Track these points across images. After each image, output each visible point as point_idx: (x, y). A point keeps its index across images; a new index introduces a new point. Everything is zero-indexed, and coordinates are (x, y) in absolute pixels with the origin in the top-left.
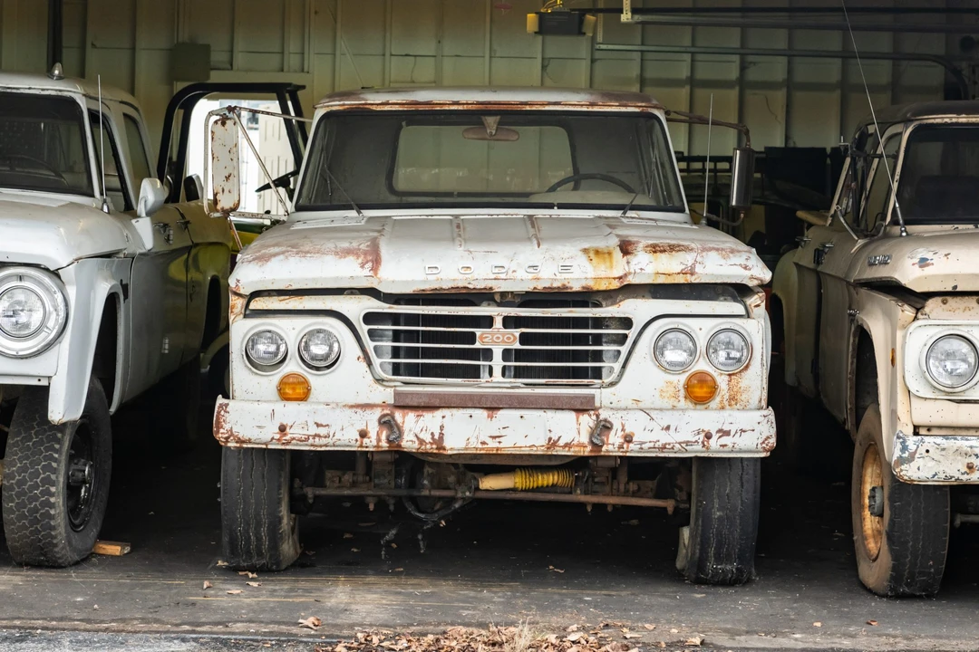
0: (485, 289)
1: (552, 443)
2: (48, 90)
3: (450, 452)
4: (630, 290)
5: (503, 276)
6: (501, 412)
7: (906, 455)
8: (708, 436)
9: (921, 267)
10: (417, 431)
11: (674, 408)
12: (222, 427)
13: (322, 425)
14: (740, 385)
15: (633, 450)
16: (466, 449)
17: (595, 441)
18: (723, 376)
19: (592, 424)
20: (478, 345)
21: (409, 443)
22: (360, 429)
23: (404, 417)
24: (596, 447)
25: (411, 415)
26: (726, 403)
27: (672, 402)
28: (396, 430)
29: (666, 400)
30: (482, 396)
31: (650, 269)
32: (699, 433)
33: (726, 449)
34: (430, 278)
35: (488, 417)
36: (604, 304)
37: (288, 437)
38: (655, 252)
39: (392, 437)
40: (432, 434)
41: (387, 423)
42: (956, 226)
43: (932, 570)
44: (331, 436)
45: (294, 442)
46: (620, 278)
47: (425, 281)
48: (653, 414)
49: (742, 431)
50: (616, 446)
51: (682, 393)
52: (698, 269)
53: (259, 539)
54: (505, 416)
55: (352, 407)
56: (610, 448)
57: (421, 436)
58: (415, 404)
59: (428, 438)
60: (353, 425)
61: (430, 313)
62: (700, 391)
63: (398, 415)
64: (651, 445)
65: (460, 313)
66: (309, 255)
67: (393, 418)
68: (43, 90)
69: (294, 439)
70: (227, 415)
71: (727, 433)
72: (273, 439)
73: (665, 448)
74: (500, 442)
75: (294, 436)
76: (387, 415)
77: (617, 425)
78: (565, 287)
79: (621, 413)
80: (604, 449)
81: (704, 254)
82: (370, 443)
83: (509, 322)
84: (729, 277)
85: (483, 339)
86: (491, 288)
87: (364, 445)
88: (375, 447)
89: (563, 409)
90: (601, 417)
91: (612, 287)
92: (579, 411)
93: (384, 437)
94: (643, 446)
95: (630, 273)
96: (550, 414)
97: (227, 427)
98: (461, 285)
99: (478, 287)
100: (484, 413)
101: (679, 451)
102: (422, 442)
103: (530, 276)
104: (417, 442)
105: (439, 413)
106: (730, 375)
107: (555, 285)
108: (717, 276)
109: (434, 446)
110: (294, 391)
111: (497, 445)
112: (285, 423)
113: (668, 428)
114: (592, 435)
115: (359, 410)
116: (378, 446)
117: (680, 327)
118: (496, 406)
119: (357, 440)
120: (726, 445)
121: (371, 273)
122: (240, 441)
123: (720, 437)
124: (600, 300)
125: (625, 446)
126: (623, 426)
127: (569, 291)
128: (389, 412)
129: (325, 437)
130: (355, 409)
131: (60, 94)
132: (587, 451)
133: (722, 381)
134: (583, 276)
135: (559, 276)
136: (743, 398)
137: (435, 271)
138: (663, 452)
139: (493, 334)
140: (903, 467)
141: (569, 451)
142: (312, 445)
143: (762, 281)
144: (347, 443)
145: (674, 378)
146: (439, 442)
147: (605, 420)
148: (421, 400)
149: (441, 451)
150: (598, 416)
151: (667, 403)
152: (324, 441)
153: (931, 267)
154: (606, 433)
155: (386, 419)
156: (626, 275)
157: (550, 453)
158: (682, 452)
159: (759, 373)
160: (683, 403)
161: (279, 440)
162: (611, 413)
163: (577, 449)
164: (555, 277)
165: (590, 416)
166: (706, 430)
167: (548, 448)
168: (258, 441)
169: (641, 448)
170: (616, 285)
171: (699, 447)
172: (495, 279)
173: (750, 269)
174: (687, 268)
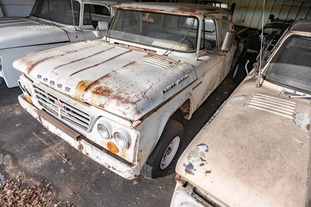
5: (53, 86)
8: (109, 167)
14: (126, 153)
19: (79, 145)
20: (55, 105)
22: (36, 116)
25: (43, 119)
26: (122, 156)
27: (105, 147)
29: (103, 145)
31: (89, 100)
32: (106, 164)
34: (39, 79)
35: (56, 128)
38: (95, 92)
41: (40, 118)
48: (94, 151)
49: (120, 171)
52: (105, 107)
71: (115, 169)
74: (60, 136)
79: (85, 145)
81: (111, 100)
85: (56, 103)
94: (91, 158)
95: (83, 100)
103: (59, 89)
105: (47, 122)
114: (78, 148)
117: (104, 125)
121: (27, 73)
126: (86, 150)
130: (34, 111)
133: (120, 149)
134: (72, 95)
135: (66, 92)
136: (127, 157)
145: (105, 140)
147: (82, 145)
154: (82, 149)
159: (133, 152)
160: (108, 149)
165: (78, 142)
166: (109, 164)
173: (126, 115)
174: (101, 105)
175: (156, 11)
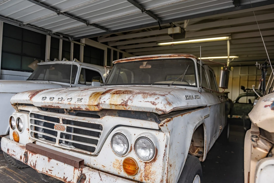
0: (57, 107)
1: (65, 179)
6: (52, 160)
10: (31, 161)
13: (14, 151)
14: (151, 169)
16: (43, 172)
18: (142, 163)
19: (79, 175)
20: (54, 129)
22: (20, 155)
25: (31, 154)
26: (143, 178)
27: (118, 171)
28: (27, 158)
29: (115, 169)
30: (46, 152)
31: (108, 102)
34: (43, 101)
35: (48, 161)
38: (114, 94)
39: (26, 161)
40: (33, 163)
41: (26, 155)
44: (15, 156)
45: (10, 155)
46: (97, 105)
51: (122, 167)
52: (129, 103)
54: (53, 162)
57: (31, 163)
59: (33, 165)
60: (19, 153)
61: (43, 115)
62: (128, 169)
63: (28, 153)
65: (50, 116)
72: (7, 153)
75: (10, 153)
76: (26, 152)
77: (87, 179)
78: (80, 108)
81: (136, 95)
82: (22, 161)
85: (56, 127)
86: (59, 107)
89: (70, 165)
90: (83, 172)
92: (75, 167)
95: (101, 104)
98: (50, 105)
99: (55, 106)
102: (31, 165)
103: (68, 103)
105: (36, 155)
106: (146, 163)
107: (76, 107)
108: (138, 107)
110: (16, 138)
111: (50, 174)
114: (78, 180)
115: (21, 148)
118: (50, 157)
119: (20, 159)
121: (29, 99)
124: (100, 115)
126: (89, 180)
127: (82, 110)
133: (141, 165)
134: (86, 104)
136: (152, 177)
139: (59, 126)
145: (119, 158)
146: (35, 167)
147: (84, 174)
150: (82, 171)
151: (116, 171)
154: (83, 181)
156: (99, 104)
159: (161, 165)
160: (123, 173)
162: (86, 171)
164: (76, 104)
165: (79, 170)
167: (64, 181)
170: (97, 109)
172: (58, 103)
173: (156, 105)
174: (124, 102)
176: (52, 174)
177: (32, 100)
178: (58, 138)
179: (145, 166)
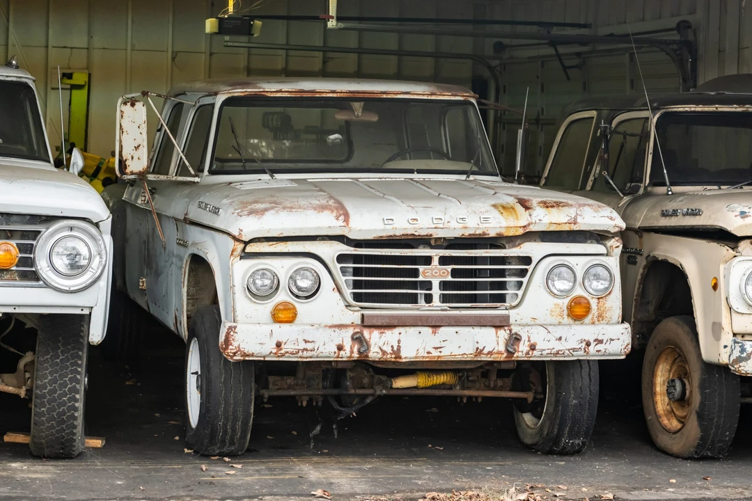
0: (427, 235)
1: (479, 352)
2: (11, 76)
3: (404, 360)
4: (530, 236)
5: (441, 226)
6: (442, 329)
7: (745, 355)
8: (588, 344)
9: (742, 218)
10: (380, 344)
11: (560, 324)
12: (231, 344)
13: (309, 342)
14: (606, 305)
15: (536, 356)
16: (416, 357)
17: (510, 349)
18: (594, 300)
19: (507, 337)
20: (421, 278)
21: (374, 354)
22: (338, 343)
23: (370, 334)
24: (510, 354)
25: (376, 333)
26: (596, 319)
27: (559, 319)
28: (365, 344)
29: (554, 318)
30: (428, 317)
31: (546, 220)
32: (582, 342)
33: (600, 353)
34: (388, 227)
35: (433, 333)
36: (507, 246)
37: (282, 352)
38: (547, 207)
39: (362, 350)
40: (392, 346)
41: (358, 339)
42: (705, 187)
43: (727, 439)
44: (316, 349)
45: (287, 355)
46: (524, 227)
47: (383, 230)
48: (550, 328)
49: (612, 340)
50: (524, 352)
51: (566, 312)
52: (579, 220)
53: (234, 430)
54: (445, 331)
55: (331, 327)
56: (520, 354)
57: (384, 348)
58: (380, 324)
59: (389, 350)
60: (332, 341)
61: (387, 254)
62: (578, 311)
63: (366, 333)
64: (549, 351)
65: (408, 254)
66: (294, 210)
67: (362, 335)
68: (7, 76)
69: (287, 352)
70: (235, 335)
71: (600, 342)
72: (271, 353)
73: (558, 354)
74: (440, 352)
75: (288, 350)
76: (358, 333)
77: (524, 338)
78: (484, 234)
79: (527, 328)
80: (515, 355)
81: (581, 208)
82: (345, 355)
83: (444, 261)
84: (600, 225)
85: (425, 273)
86: (431, 235)
87: (340, 356)
88: (348, 357)
89: (485, 326)
90: (513, 332)
91: (517, 234)
92: (497, 327)
93: (355, 350)
94: (543, 352)
95: (532, 223)
96: (477, 330)
97: (235, 344)
98: (409, 233)
99: (421, 234)
100: (430, 330)
101: (568, 356)
102: (384, 353)
103: (461, 226)
104: (381, 353)
105: (397, 330)
107: (477, 233)
108: (592, 225)
109: (393, 356)
110: (284, 315)
111: (438, 354)
112: (280, 341)
113: (560, 339)
114: (507, 345)
115: (336, 329)
116: (350, 357)
117: (565, 263)
118: (439, 324)
119: (335, 353)
120: (600, 351)
121: (344, 224)
122: (245, 355)
123: (596, 345)
124: (504, 243)
125: (530, 353)
126: (529, 338)
127: (487, 236)
128: (359, 330)
129: (311, 351)
130: (333, 329)
131: (19, 80)
132: (503, 357)
133: (594, 303)
134: (499, 225)
135: (481, 226)
136: (607, 315)
137: (390, 222)
138: (556, 357)
139: (432, 270)
140: (741, 364)
141: (490, 357)
142: (301, 357)
143: (621, 228)
144: (327, 354)
145: (560, 301)
146: (397, 353)
147: (516, 334)
148: (384, 321)
149: (398, 360)
150: (511, 331)
151: (555, 320)
152: (310, 354)
153: (749, 218)
154: (517, 343)
155: (358, 336)
156: (529, 225)
157: (476, 359)
158: (569, 356)
159: (619, 297)
160: (567, 320)
161: (276, 353)
162: (520, 328)
163: (496, 356)
164: (478, 226)
165: (505, 330)
166: (587, 339)
167: (476, 356)
168: (258, 355)
169: (542, 354)
170: (521, 232)
171: (582, 353)
172: (435, 228)
174: (571, 219)
175: (385, 96)
176: (441, 354)
177: (350, 226)
178: (436, 292)
179: (598, 303)
